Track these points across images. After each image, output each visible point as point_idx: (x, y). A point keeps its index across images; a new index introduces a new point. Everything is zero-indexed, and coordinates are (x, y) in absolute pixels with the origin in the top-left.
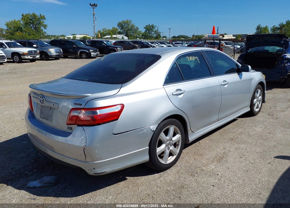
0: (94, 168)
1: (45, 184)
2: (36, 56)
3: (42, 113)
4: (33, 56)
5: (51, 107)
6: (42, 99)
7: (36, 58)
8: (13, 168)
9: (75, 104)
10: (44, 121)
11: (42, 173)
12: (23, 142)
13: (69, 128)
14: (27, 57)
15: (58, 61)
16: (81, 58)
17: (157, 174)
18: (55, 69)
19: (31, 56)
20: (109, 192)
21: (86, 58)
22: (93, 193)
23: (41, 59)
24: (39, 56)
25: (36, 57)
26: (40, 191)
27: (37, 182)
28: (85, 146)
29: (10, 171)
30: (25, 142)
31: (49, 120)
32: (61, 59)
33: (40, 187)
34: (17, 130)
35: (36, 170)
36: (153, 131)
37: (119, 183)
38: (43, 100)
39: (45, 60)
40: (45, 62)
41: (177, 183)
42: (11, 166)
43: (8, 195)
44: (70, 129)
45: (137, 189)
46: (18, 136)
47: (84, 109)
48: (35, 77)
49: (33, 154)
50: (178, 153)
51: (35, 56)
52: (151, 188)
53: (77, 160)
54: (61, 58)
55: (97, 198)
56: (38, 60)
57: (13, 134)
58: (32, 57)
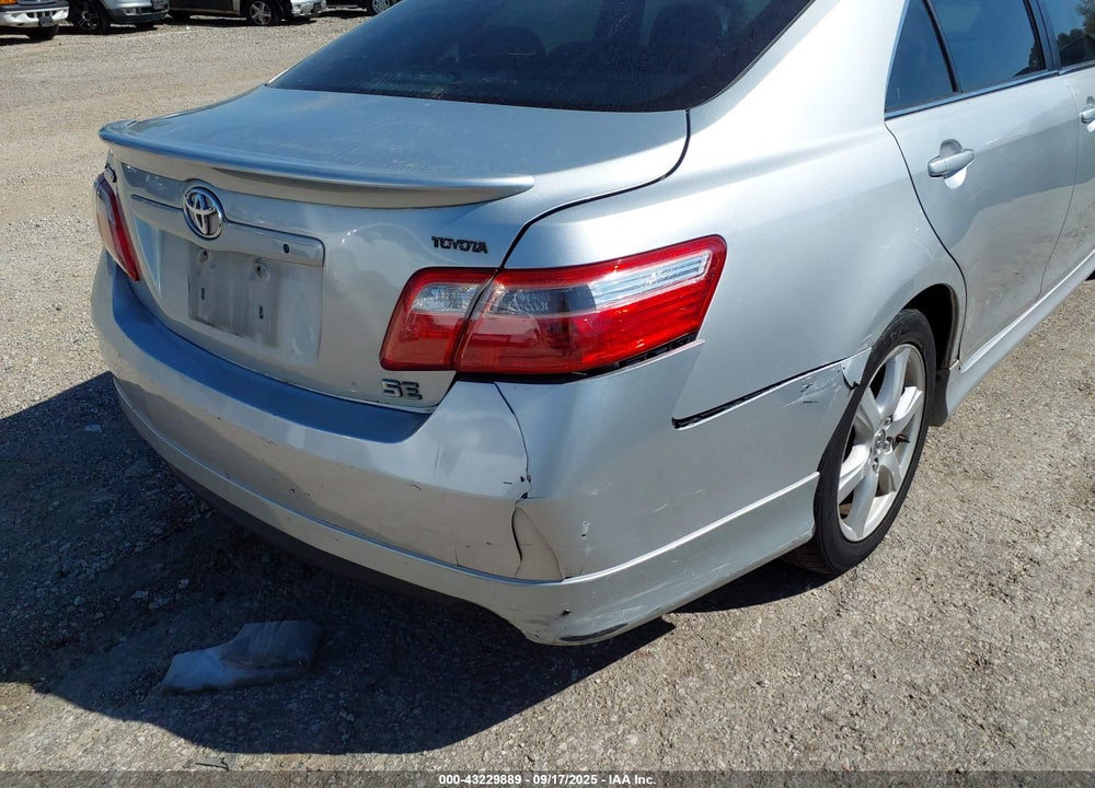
0: (566, 613)
1: (261, 668)
2: (54, 13)
3: (198, 292)
4: (39, 15)
5: (258, 260)
6: (203, 213)
7: (51, 21)
8: (64, 575)
9: (438, 242)
10: (222, 338)
11: (221, 596)
12: (88, 428)
13: (398, 385)
14: (14, 16)
15: (149, 35)
16: (250, 23)
17: (815, 591)
18: (145, 71)
19: (30, 15)
20: (609, 703)
21: (271, 23)
22: (528, 712)
23: (76, 27)
24: (66, 15)
25: (55, 17)
26: (241, 713)
27: (213, 653)
28: (525, 496)
29: (53, 590)
30: (96, 428)
31: (258, 336)
32: (161, 26)
33: (239, 686)
34: (41, 362)
35: (187, 582)
36: (851, 388)
37: (643, 649)
38: (208, 217)
39: (97, 32)
40: (93, 39)
41: (946, 641)
42: (50, 560)
43: (75, 740)
44: (405, 392)
45: (754, 685)
46: (55, 391)
47: (501, 273)
48: (68, 105)
49: (148, 489)
50: (903, 477)
51: (47, 13)
52: (820, 676)
53: (459, 566)
54: (162, 22)
55: (563, 746)
56: (64, 31)
57: (28, 387)
58: (36, 20)
